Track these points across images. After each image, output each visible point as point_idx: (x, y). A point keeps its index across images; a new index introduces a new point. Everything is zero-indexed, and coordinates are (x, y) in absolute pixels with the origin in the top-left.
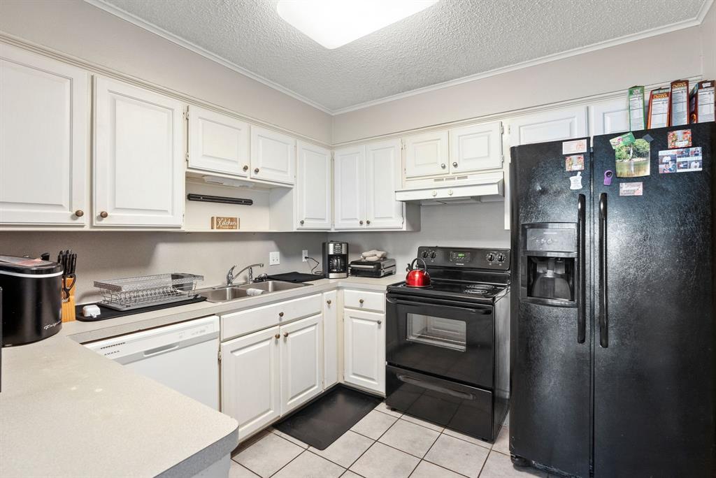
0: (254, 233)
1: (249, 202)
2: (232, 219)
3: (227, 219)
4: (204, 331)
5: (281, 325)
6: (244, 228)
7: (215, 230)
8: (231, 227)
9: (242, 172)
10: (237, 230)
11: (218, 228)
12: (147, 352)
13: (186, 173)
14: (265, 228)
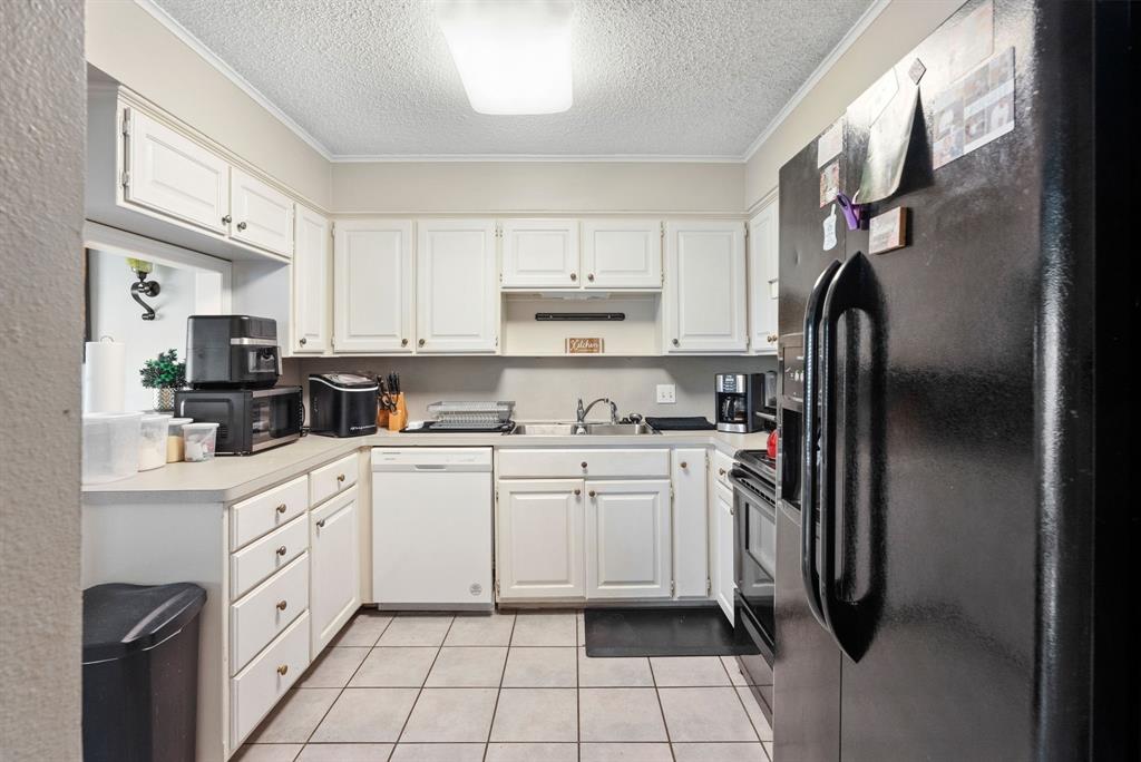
0: (629, 358)
1: (620, 317)
2: (591, 341)
3: (585, 340)
4: (472, 460)
5: (586, 479)
6: (611, 350)
7: (569, 354)
8: (591, 350)
9: (571, 283)
10: (601, 354)
11: (572, 352)
12: (419, 467)
13: (502, 294)
14: (651, 351)
